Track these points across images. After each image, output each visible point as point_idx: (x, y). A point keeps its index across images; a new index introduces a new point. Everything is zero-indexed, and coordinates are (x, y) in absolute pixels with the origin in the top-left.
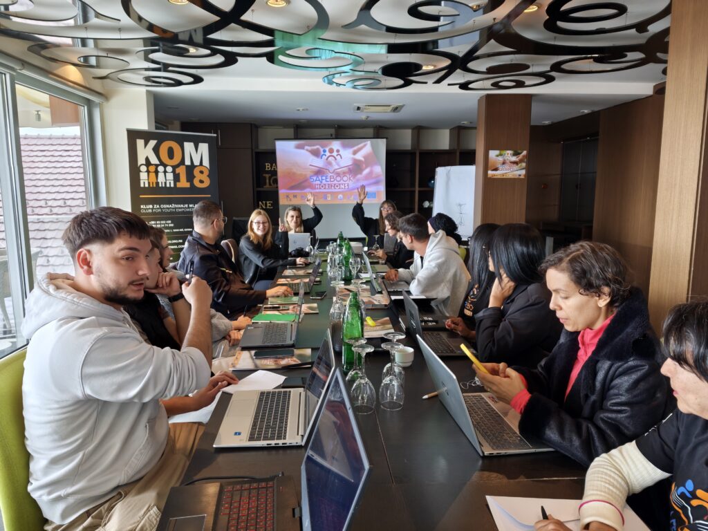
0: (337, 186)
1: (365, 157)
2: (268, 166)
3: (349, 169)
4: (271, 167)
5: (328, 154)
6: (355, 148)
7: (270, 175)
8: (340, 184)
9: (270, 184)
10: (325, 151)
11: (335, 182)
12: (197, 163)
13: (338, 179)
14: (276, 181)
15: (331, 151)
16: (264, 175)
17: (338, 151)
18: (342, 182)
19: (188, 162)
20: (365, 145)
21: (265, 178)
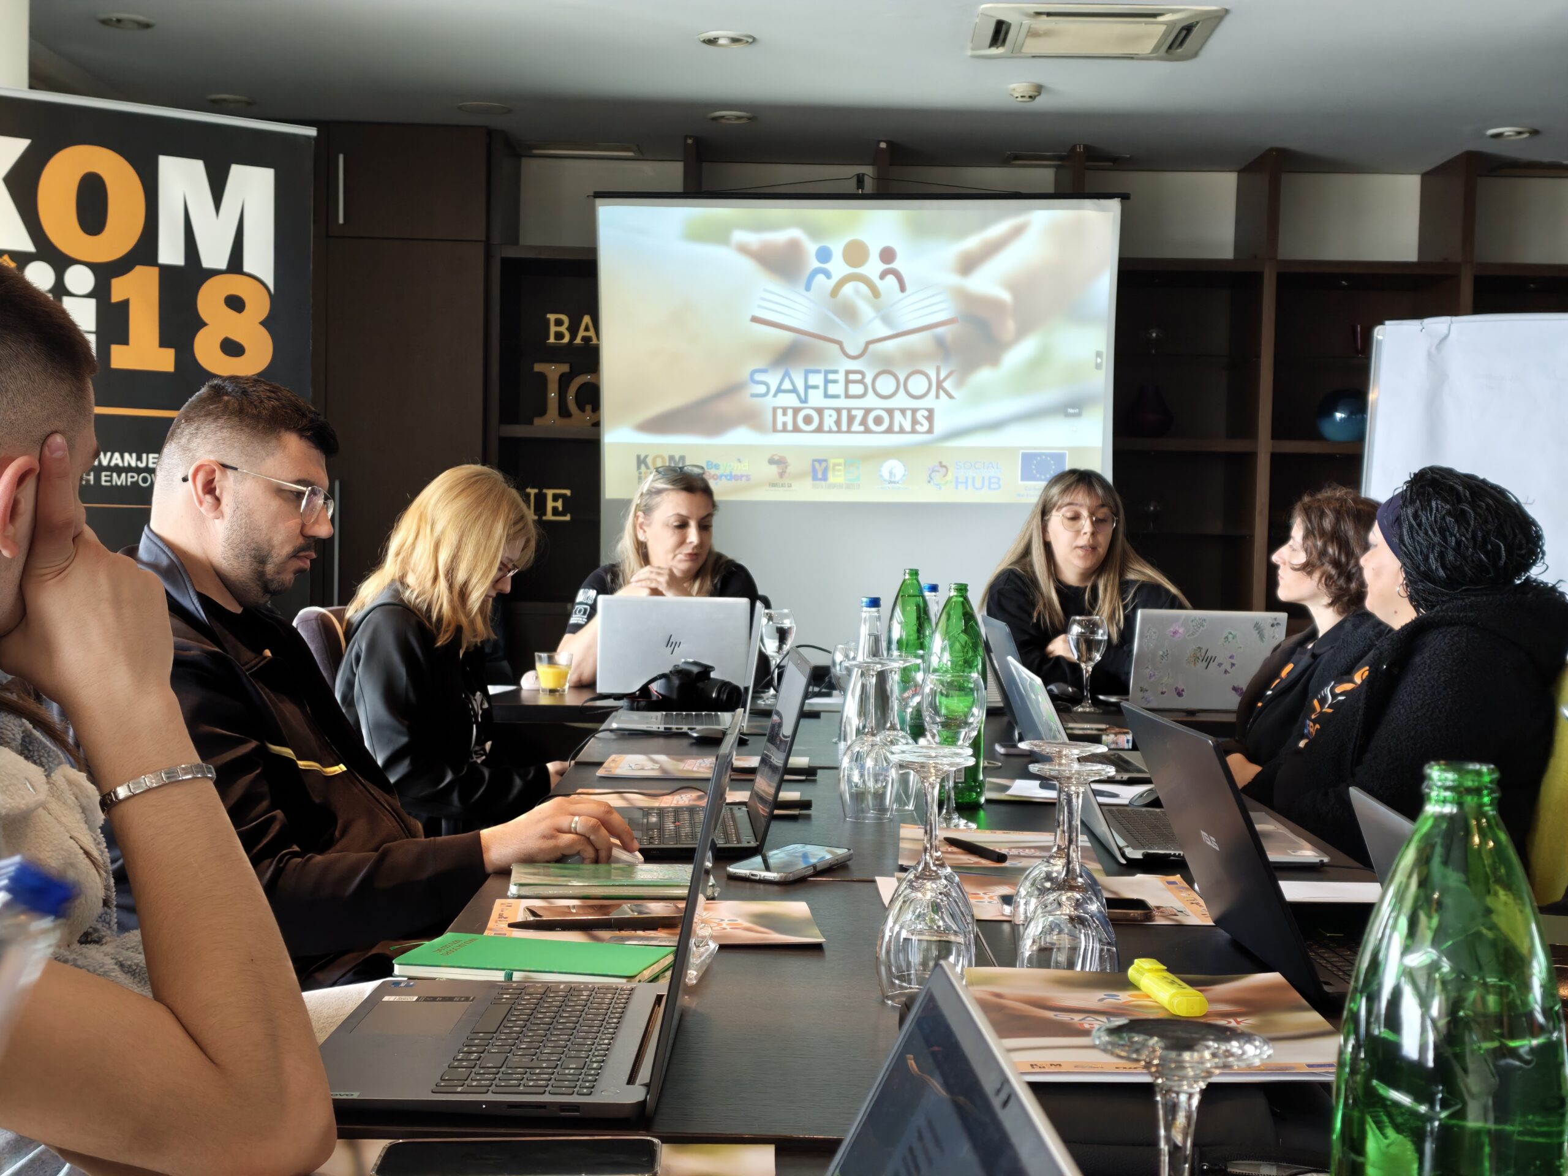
0: (878, 421)
1: (1014, 286)
2: (557, 325)
3: (940, 342)
4: (573, 330)
5: (838, 267)
6: (972, 242)
7: (565, 368)
8: (890, 412)
9: (564, 412)
10: (824, 255)
11: (871, 401)
12: (214, 256)
13: (886, 384)
14: (591, 397)
15: (856, 253)
16: (538, 367)
17: (888, 255)
18: (901, 400)
19: (171, 252)
20: (1017, 232)
21: (542, 378)
